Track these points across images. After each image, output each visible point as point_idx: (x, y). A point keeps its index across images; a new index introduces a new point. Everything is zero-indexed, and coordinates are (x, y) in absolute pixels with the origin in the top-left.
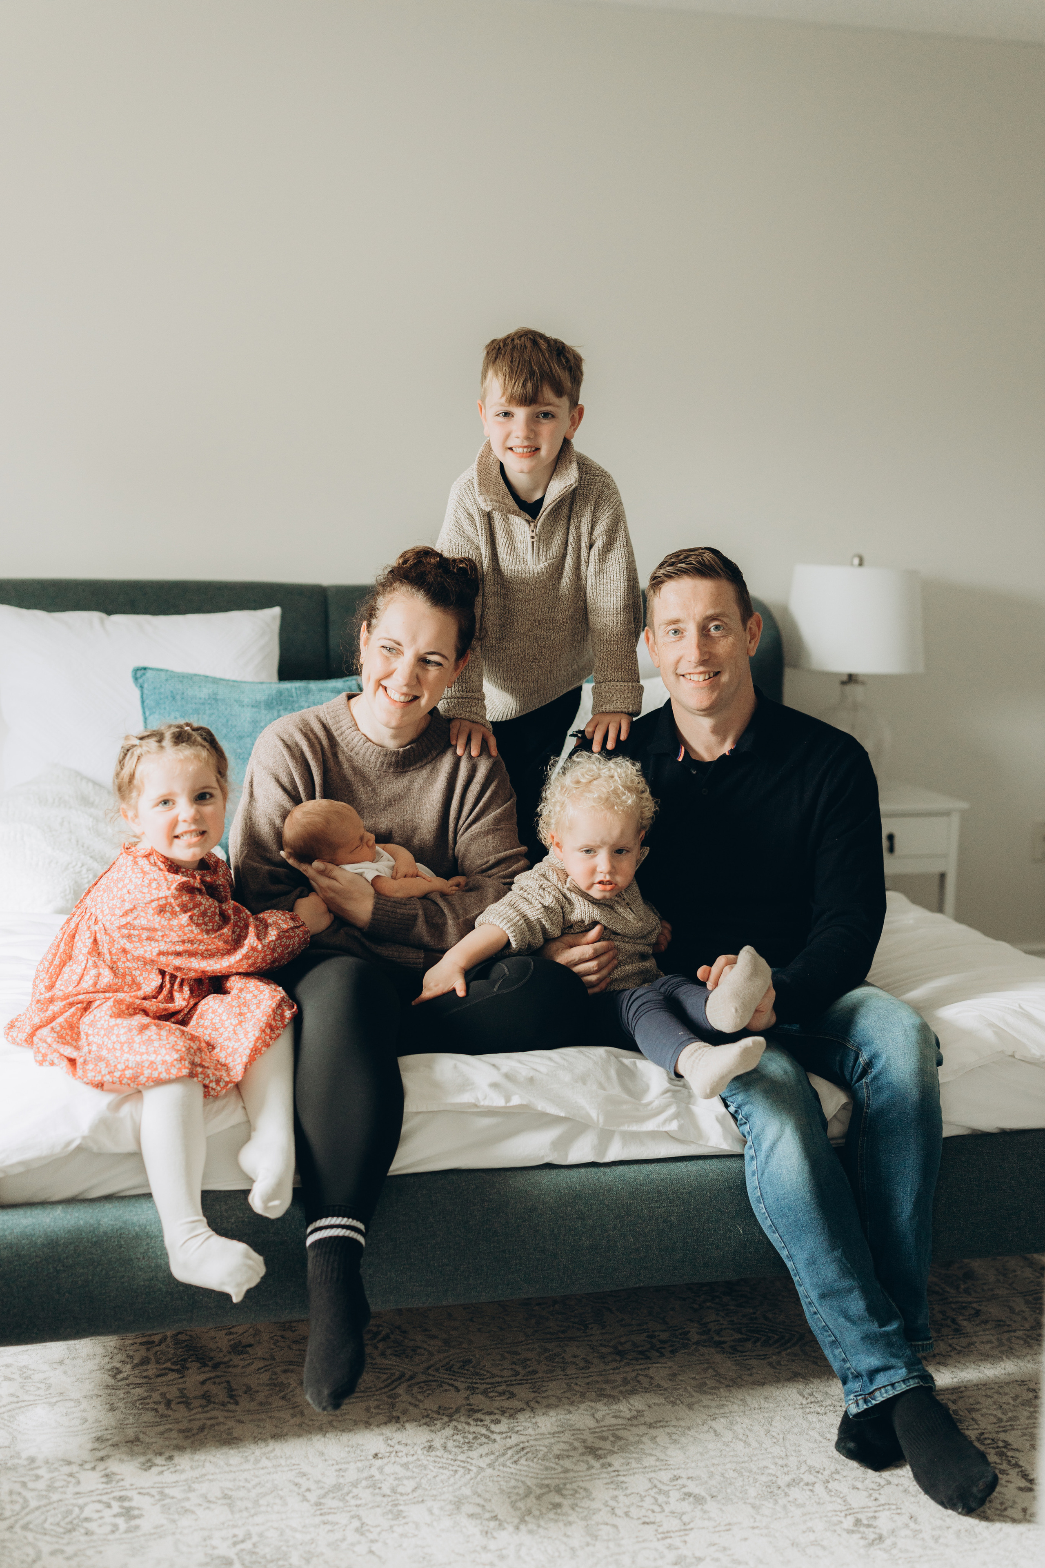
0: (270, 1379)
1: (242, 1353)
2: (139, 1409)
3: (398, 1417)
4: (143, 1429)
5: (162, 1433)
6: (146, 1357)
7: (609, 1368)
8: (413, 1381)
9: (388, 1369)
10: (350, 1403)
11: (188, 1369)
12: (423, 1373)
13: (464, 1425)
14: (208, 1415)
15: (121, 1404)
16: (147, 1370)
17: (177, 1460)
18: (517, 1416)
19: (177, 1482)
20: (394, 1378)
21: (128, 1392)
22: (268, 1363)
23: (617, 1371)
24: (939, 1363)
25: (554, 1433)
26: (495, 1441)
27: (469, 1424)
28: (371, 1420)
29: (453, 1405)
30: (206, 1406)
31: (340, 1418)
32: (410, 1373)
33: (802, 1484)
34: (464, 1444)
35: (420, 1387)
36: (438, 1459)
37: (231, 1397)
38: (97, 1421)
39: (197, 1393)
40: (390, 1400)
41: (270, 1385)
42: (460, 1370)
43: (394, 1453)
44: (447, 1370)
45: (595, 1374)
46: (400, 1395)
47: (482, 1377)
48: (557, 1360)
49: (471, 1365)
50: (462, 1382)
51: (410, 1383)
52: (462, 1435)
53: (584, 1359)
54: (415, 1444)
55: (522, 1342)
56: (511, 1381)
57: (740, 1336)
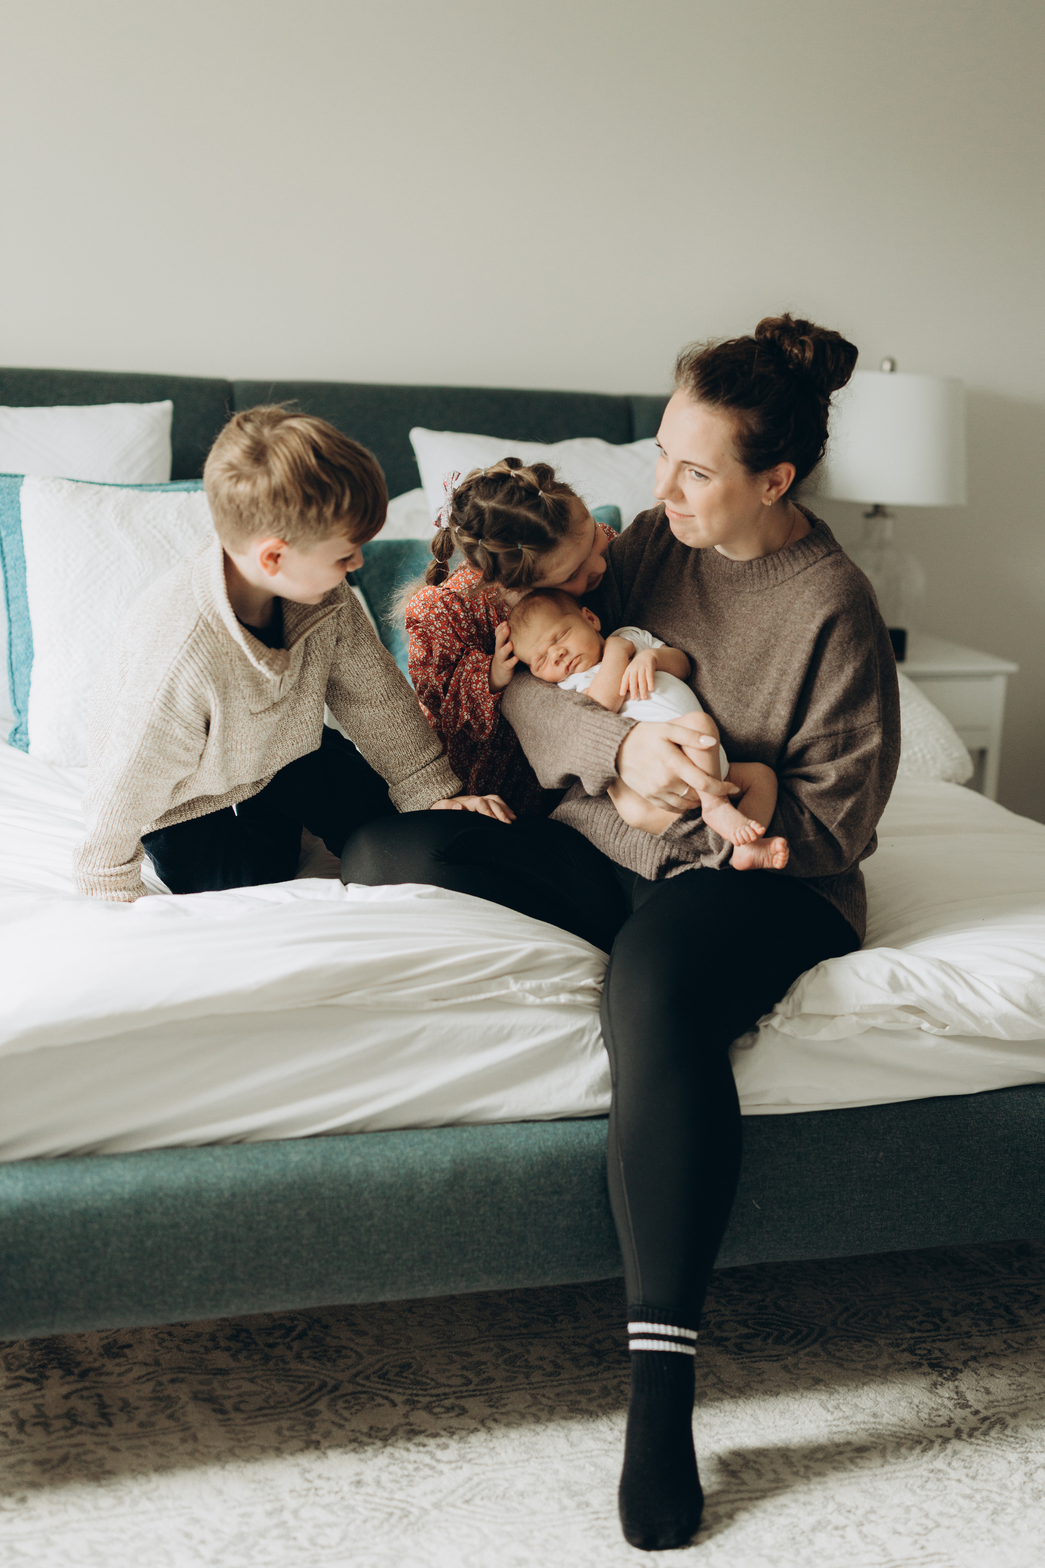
0: (154, 1391)
1: (117, 1356)
3: (318, 1442)
5: (11, 1466)
7: (583, 1373)
8: (337, 1393)
9: (305, 1377)
10: (255, 1423)
11: (47, 1378)
12: (349, 1382)
13: (402, 1451)
14: (74, 1441)
17: (31, 1502)
18: (469, 1439)
20: (313, 1388)
22: (151, 1369)
23: (594, 1378)
24: (992, 1365)
25: (516, 1462)
26: (441, 1473)
27: (408, 1450)
28: (283, 1446)
29: (388, 1426)
30: (70, 1429)
31: (244, 1444)
32: (333, 1382)
34: (403, 1476)
35: (346, 1401)
36: (369, 1499)
37: (104, 1415)
39: (60, 1412)
40: (308, 1419)
41: (154, 1398)
42: (397, 1378)
43: (313, 1491)
44: (380, 1377)
45: (566, 1382)
46: (321, 1412)
47: (424, 1387)
48: (518, 1364)
49: (411, 1370)
50: (399, 1393)
51: (332, 1395)
52: (400, 1465)
53: (552, 1362)
54: (340, 1478)
55: (474, 1339)
56: (461, 1392)
57: (746, 1331)
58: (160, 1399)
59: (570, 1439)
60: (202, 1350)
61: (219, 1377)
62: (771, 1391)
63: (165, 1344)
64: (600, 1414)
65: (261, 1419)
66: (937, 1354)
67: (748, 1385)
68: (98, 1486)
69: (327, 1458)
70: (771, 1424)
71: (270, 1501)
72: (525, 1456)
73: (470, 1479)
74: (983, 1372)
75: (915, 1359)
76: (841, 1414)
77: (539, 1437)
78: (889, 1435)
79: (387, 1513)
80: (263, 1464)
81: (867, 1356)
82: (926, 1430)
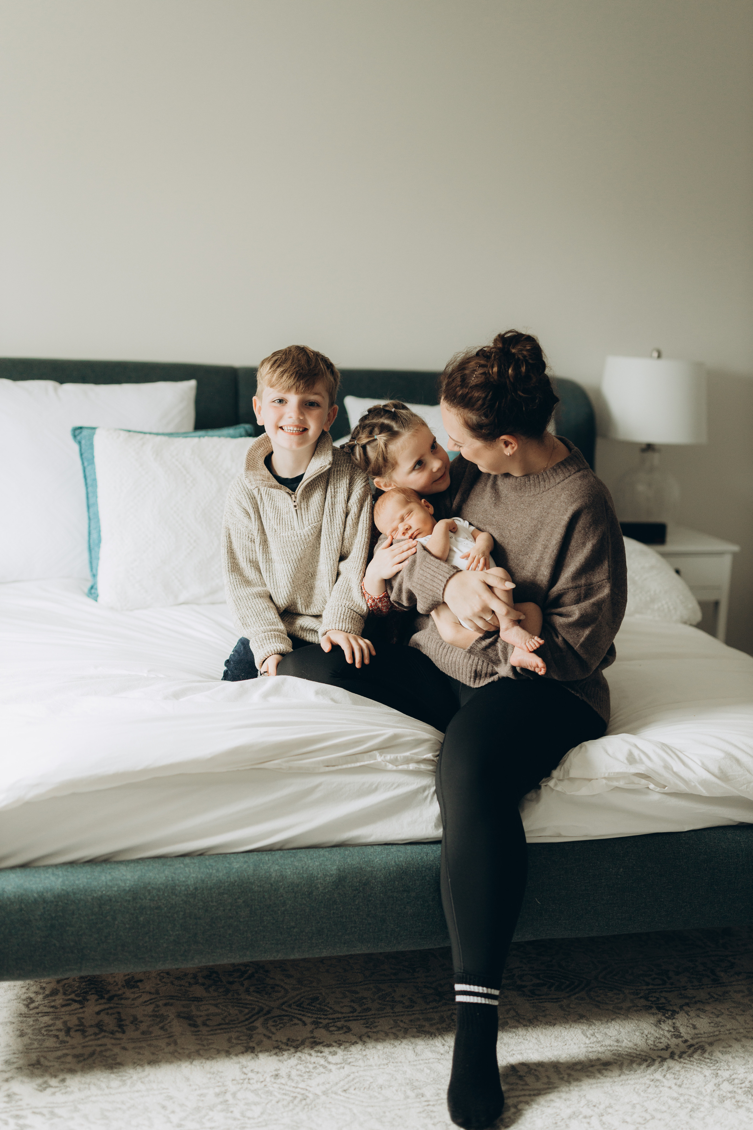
0: (154, 1010)
1: (133, 987)
2: (44, 1035)
3: (254, 1048)
4: (44, 1054)
5: (59, 1058)
6: (56, 989)
7: (428, 1007)
8: (269, 1016)
9: (249, 1004)
10: (215, 1034)
11: (88, 1000)
12: (278, 1008)
13: (307, 1055)
14: (99, 1042)
15: (29, 1031)
16: (55, 1000)
17: (68, 1082)
18: (351, 1049)
19: (66, 1102)
20: (254, 1012)
21: (37, 1020)
22: (153, 996)
23: (435, 1010)
24: (699, 1009)
25: (379, 1065)
26: (330, 1071)
27: (310, 1055)
28: (231, 1050)
29: (299, 1038)
30: (98, 1034)
31: (206, 1048)
32: (267, 1009)
33: (581, 1116)
34: (305, 1073)
35: (275, 1021)
36: (283, 1087)
37: (120, 1026)
38: (8, 1046)
39: (93, 1023)
40: (249, 1032)
41: (153, 1016)
42: (308, 1007)
43: (247, 1080)
44: (297, 1006)
45: (417, 1012)
46: (258, 1028)
47: (325, 1013)
48: (387, 999)
49: (318, 1002)
50: (309, 1017)
51: (266, 1017)
52: (304, 1065)
53: (409, 998)
54: (265, 1072)
55: (361, 982)
56: (349, 1017)
57: (538, 981)
58: (157, 1016)
59: (416, 1051)
60: (187, 984)
61: (195, 1003)
62: (550, 1022)
63: (164, 980)
64: (437, 1035)
65: (219, 1031)
66: (663, 1000)
67: (536, 1018)
68: (111, 1073)
69: (258, 1058)
70: (548, 1045)
71: (219, 1086)
72: (385, 1062)
73: (349, 1076)
74: (692, 1014)
75: (648, 1003)
76: (595, 1039)
77: (396, 1049)
78: (626, 1055)
79: (292, 1097)
80: (217, 1062)
81: (616, 1001)
82: (651, 1052)
